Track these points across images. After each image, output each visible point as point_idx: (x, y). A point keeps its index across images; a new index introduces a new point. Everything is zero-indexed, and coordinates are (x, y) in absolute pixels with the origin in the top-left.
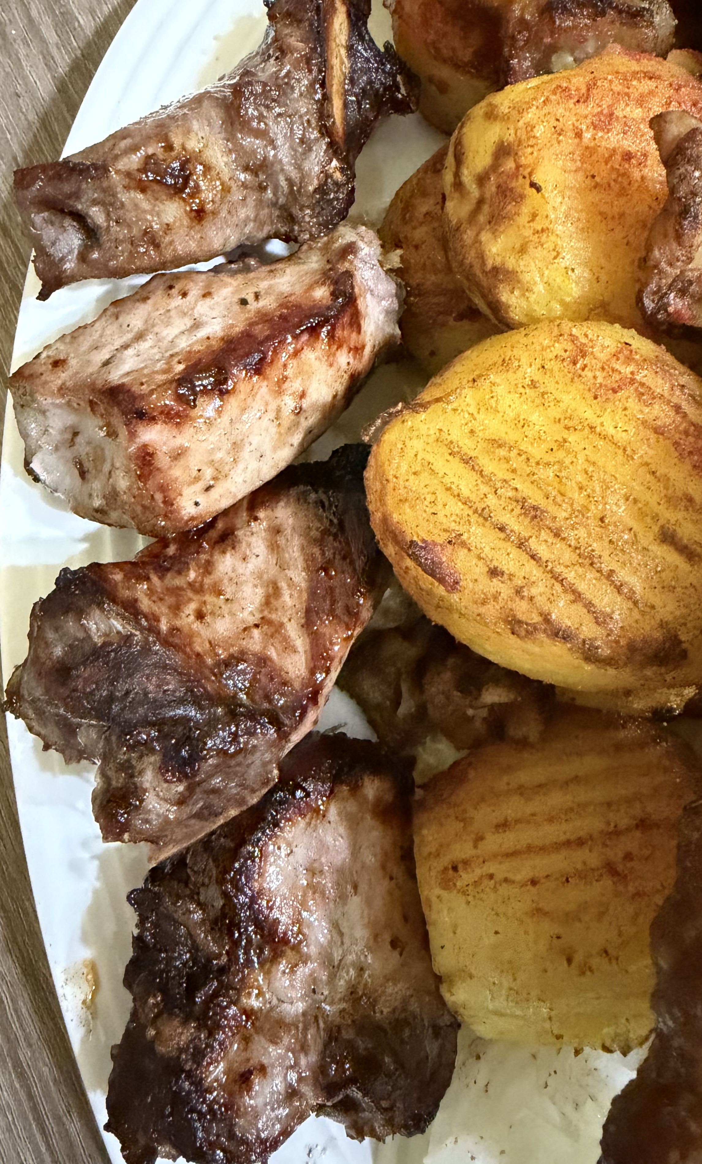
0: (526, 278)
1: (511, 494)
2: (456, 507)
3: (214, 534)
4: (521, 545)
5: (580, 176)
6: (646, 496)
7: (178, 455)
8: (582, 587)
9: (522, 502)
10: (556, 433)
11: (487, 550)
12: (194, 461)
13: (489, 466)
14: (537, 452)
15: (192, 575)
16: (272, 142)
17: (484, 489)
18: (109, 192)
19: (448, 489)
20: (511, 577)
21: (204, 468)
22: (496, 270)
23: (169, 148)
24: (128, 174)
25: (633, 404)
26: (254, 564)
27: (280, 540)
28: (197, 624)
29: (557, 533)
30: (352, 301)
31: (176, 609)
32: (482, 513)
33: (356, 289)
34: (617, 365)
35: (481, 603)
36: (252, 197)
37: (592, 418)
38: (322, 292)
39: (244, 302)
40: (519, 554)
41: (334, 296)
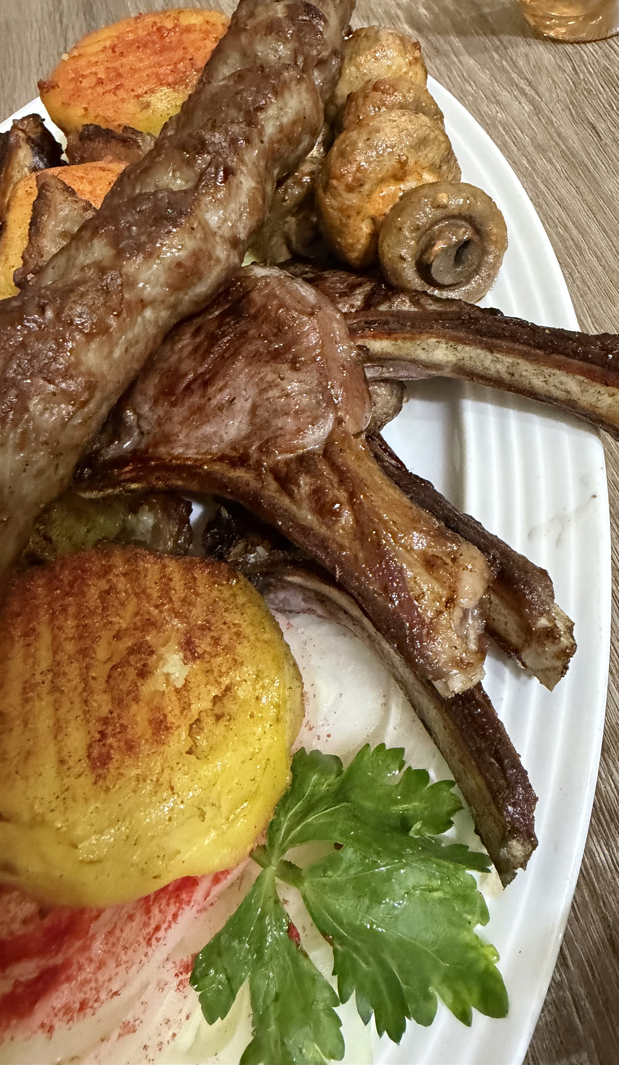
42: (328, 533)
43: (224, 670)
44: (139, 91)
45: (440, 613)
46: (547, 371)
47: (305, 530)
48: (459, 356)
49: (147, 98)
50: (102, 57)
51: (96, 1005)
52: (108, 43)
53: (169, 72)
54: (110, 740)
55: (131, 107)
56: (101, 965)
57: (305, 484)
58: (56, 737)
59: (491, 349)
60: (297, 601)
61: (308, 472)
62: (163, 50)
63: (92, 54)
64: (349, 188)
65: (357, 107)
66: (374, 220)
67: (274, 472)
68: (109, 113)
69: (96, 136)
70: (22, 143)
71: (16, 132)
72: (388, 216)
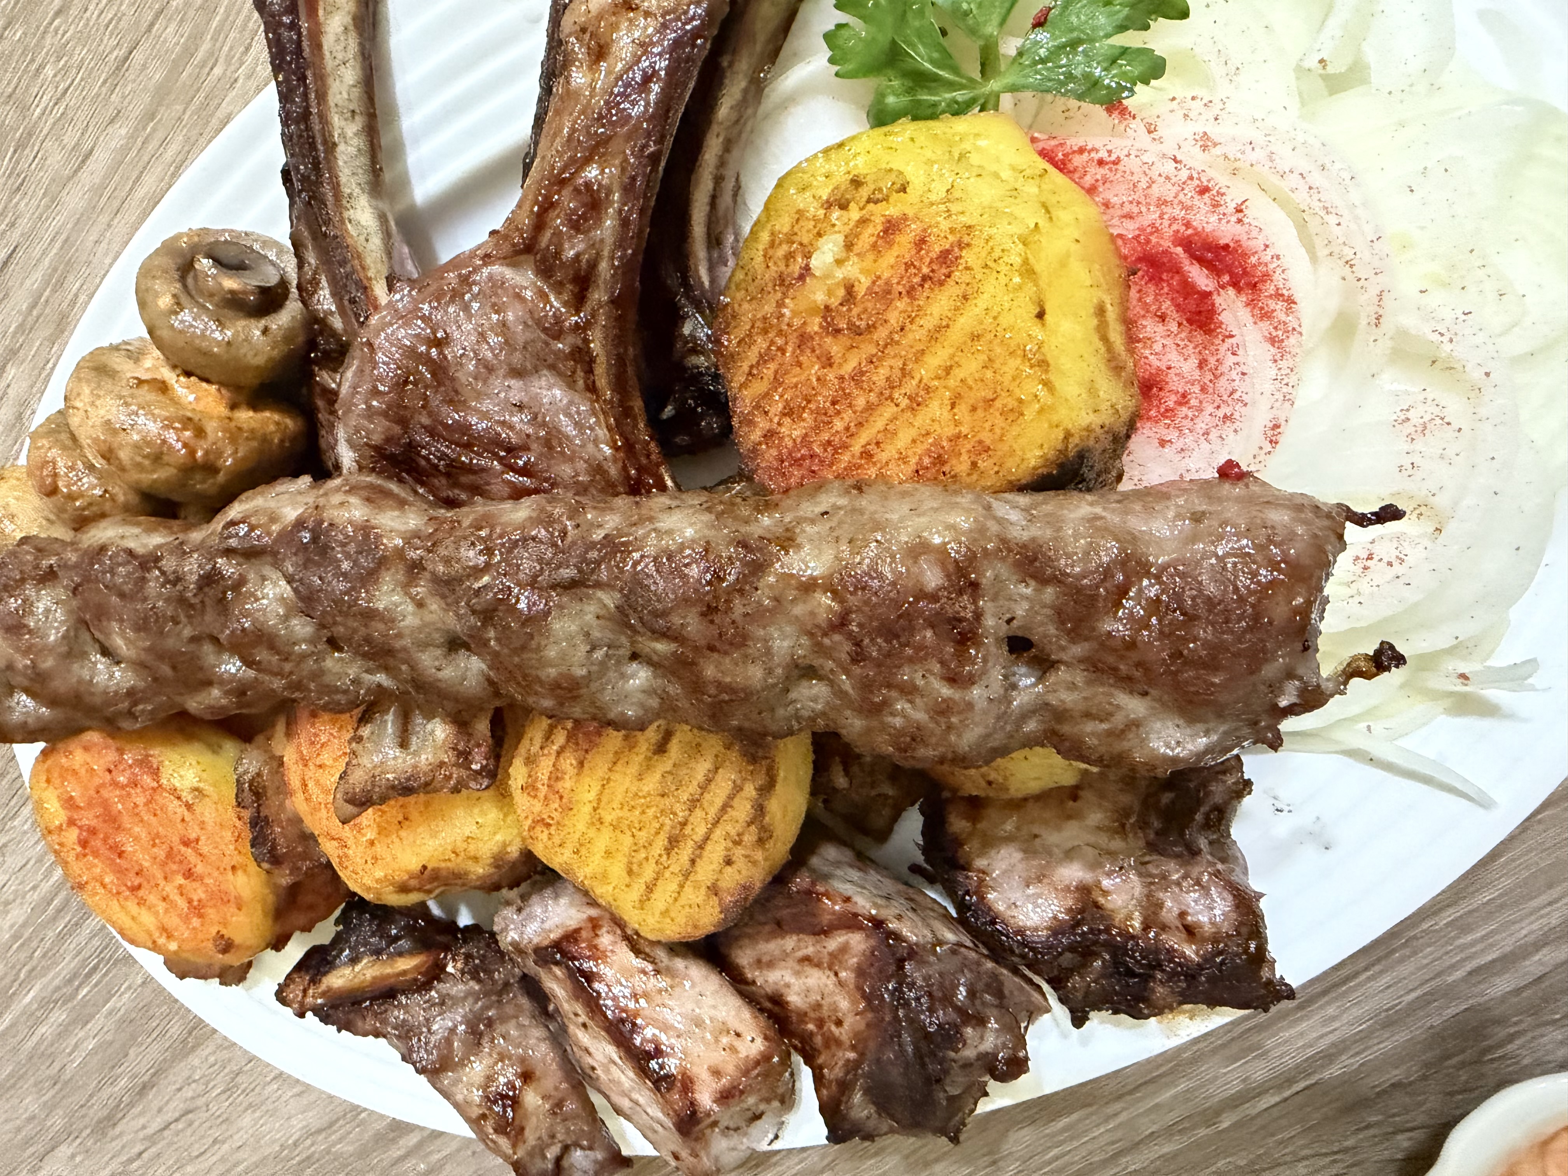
0: (496, 849)
1: (665, 857)
2: (688, 889)
3: (776, 1009)
4: (701, 847)
5: (403, 833)
6: (633, 769)
7: (716, 1073)
8: (719, 802)
9: (668, 850)
10: (607, 832)
11: (713, 866)
12: (718, 1057)
13: (649, 872)
14: (627, 840)
15: (811, 1027)
16: (453, 1030)
17: (667, 874)
18: (531, 1154)
19: (676, 900)
20: (727, 849)
21: (721, 1046)
22: (497, 867)
23: (484, 1117)
24: (514, 1146)
25: (567, 784)
26: (789, 978)
27: (765, 959)
28: (846, 1025)
29: (684, 824)
30: (557, 945)
31: (838, 1043)
32: (686, 875)
33: (546, 943)
34: (541, 795)
35: (754, 863)
36: (500, 1029)
37: (587, 809)
38: (557, 971)
39: (584, 1025)
40: (709, 847)
41: (557, 963)
42: (616, 187)
44: (182, 811)
46: (329, 63)
47: (625, 223)
48: (357, 191)
49: (187, 797)
50: (153, 898)
51: (1195, 175)
52: (132, 906)
53: (139, 790)
55: (207, 812)
57: (572, 248)
59: (331, 147)
60: (727, 269)
61: (558, 254)
62: (112, 819)
63: (156, 914)
64: (200, 432)
65: (90, 504)
66: (233, 407)
67: (578, 301)
68: (228, 835)
69: (266, 838)
70: (323, 987)
71: (309, 1000)
72: (221, 384)
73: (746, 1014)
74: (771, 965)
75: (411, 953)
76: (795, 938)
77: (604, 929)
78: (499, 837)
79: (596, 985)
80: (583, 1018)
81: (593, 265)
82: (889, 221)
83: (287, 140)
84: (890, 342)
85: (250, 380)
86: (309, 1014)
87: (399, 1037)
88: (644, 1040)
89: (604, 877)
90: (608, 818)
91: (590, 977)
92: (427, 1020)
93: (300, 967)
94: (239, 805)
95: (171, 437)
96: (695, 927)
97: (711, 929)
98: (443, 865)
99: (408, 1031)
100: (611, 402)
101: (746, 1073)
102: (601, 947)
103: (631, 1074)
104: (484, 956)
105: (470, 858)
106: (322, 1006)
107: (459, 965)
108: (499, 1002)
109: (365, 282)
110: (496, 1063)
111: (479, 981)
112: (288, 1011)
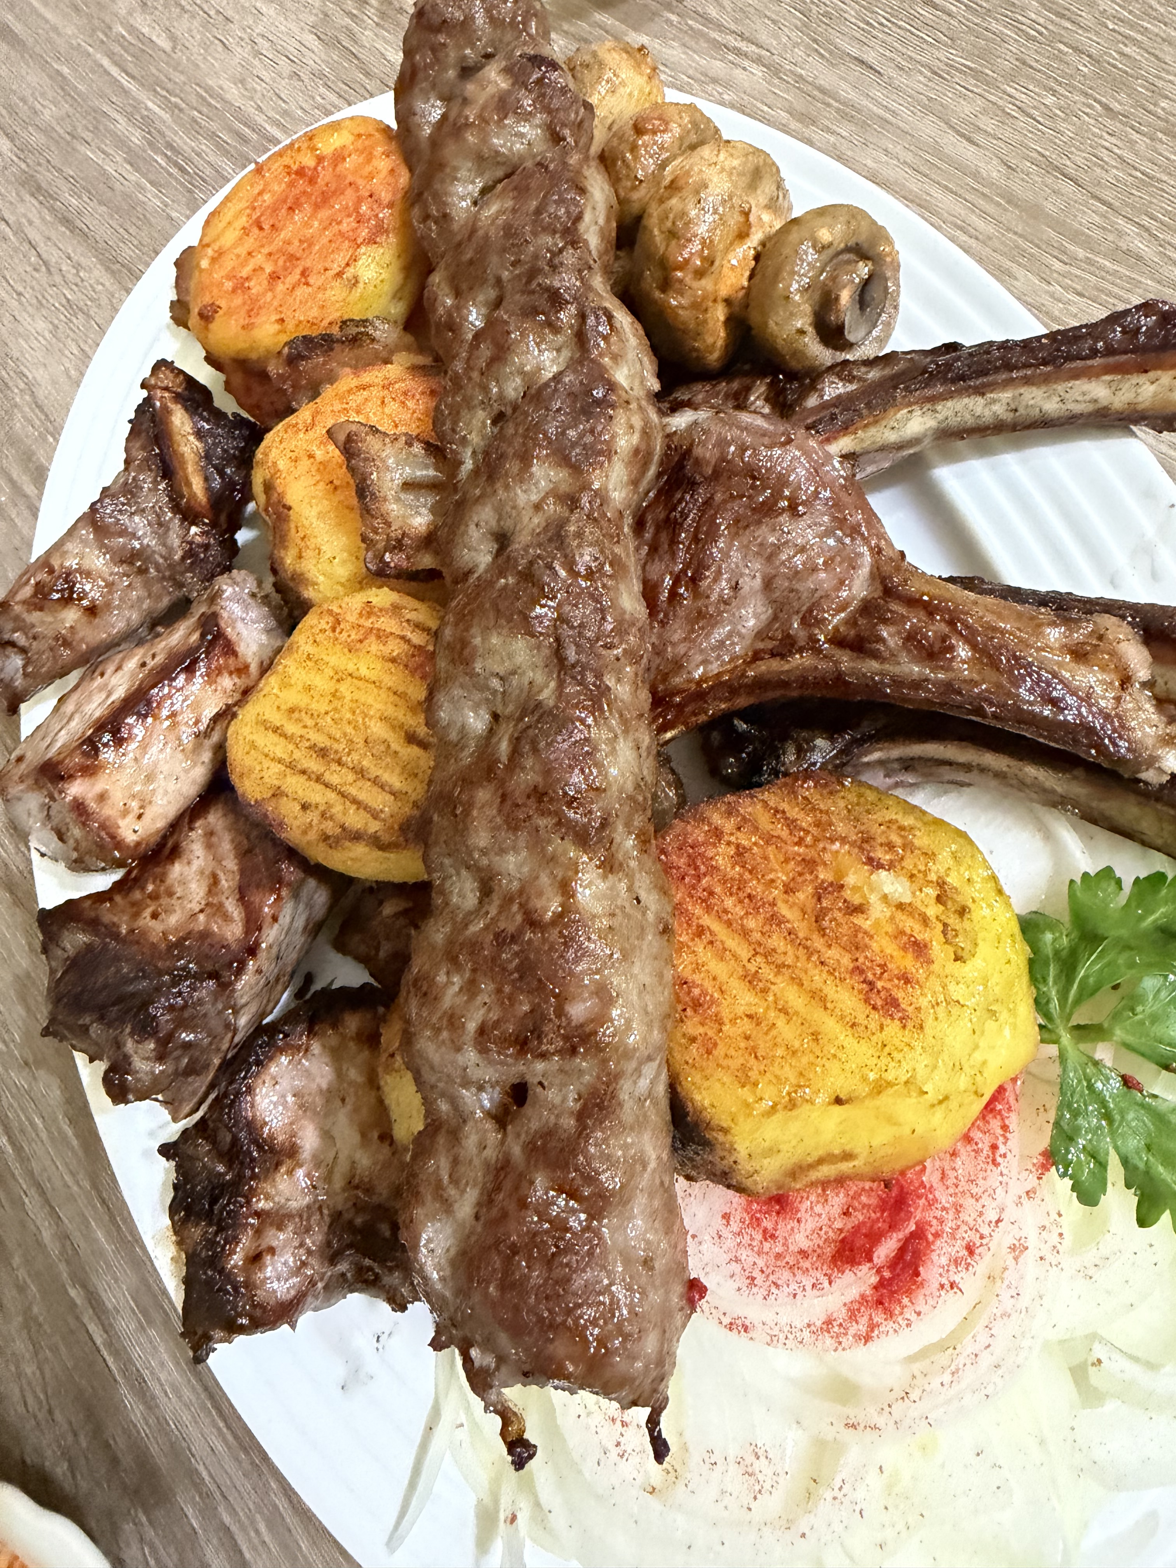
0: (310, 575)
1: (307, 744)
2: (277, 768)
3: (167, 851)
4: (318, 779)
5: (321, 486)
6: (390, 711)
7: (102, 797)
8: (362, 796)
9: (312, 747)
10: (329, 687)
11: (300, 792)
12: (117, 799)
13: (291, 728)
14: (323, 707)
15: (150, 888)
16: (134, 536)
17: (291, 747)
18: (17, 618)
19: (267, 756)
20: (317, 806)
21: (129, 802)
22: (293, 578)
23: (51, 571)
24: (24, 602)
25: (374, 646)
26: (196, 864)
27: (214, 839)
28: (152, 923)
29: (339, 762)
30: (220, 635)
31: (136, 915)
32: (291, 766)
33: (222, 624)
34: (362, 621)
35: (305, 832)
36: (138, 581)
37: (351, 667)
38: (195, 636)
39: (144, 665)
40: (319, 787)
41: (203, 636)
42: (951, 675)
43: (923, 868)
44: (336, 269)
45: (1118, 699)
47: (917, 684)
48: (940, 417)
49: (350, 273)
50: (250, 243)
51: (984, 1241)
52: (243, 221)
53: (354, 225)
54: (879, 984)
55: (336, 293)
56: (958, 1209)
57: (890, 635)
58: (826, 1008)
59: (980, 391)
60: (878, 779)
61: (885, 621)
62: (325, 199)
63: (235, 245)
64: (700, 274)
65: (628, 166)
66: (728, 301)
67: (838, 641)
68: (314, 313)
69: (311, 350)
70: (172, 406)
71: (159, 393)
72: (749, 289)
73: (161, 824)
74: (209, 846)
75: (208, 489)
76: (236, 868)
77: (236, 680)
78: (321, 578)
79: (182, 677)
80: (151, 664)
81: (875, 655)
82: (925, 946)
83: (986, 348)
84: (810, 952)
85: (755, 317)
86: (144, 393)
87: (126, 484)
88: (131, 726)
89: (285, 685)
90: (343, 688)
91: (190, 670)
92: (143, 511)
93: (190, 382)
94: (344, 323)
95: (696, 247)
96: (242, 775)
97: (240, 791)
98: (292, 525)
99: (131, 492)
100: (743, 675)
101: (103, 826)
102: (219, 679)
103: (97, 714)
104: (208, 562)
105: (300, 552)
106: (153, 406)
107: (198, 539)
108: (164, 578)
109: (851, 429)
110: (104, 580)
111: (183, 558)
112: (147, 373)
